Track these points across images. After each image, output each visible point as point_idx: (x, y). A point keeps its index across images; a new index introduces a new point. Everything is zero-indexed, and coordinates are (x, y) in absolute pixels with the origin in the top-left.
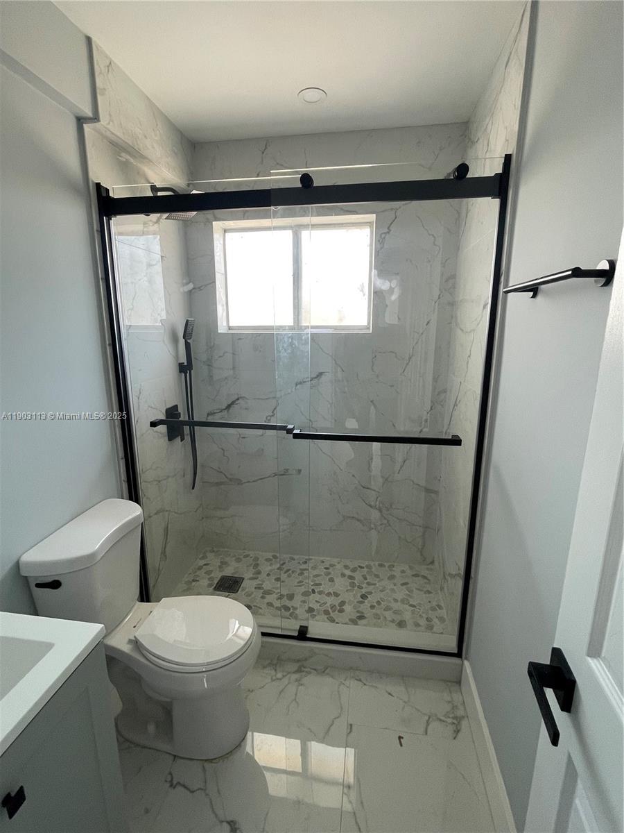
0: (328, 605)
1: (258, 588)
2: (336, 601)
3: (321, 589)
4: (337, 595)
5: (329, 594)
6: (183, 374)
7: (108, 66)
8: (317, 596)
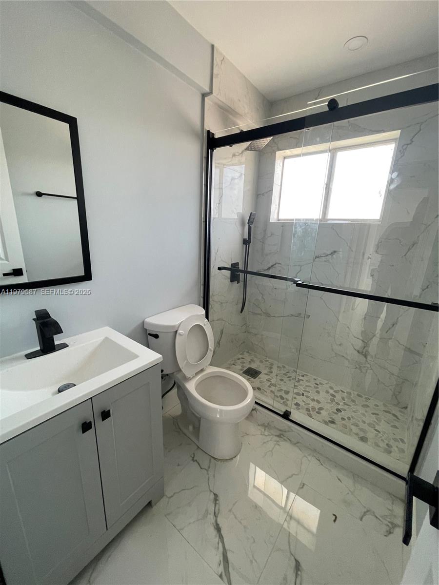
0: (311, 406)
1: (268, 380)
2: (317, 406)
3: (309, 395)
4: (318, 402)
5: (313, 400)
6: (245, 246)
7: (222, 61)
8: (304, 398)
